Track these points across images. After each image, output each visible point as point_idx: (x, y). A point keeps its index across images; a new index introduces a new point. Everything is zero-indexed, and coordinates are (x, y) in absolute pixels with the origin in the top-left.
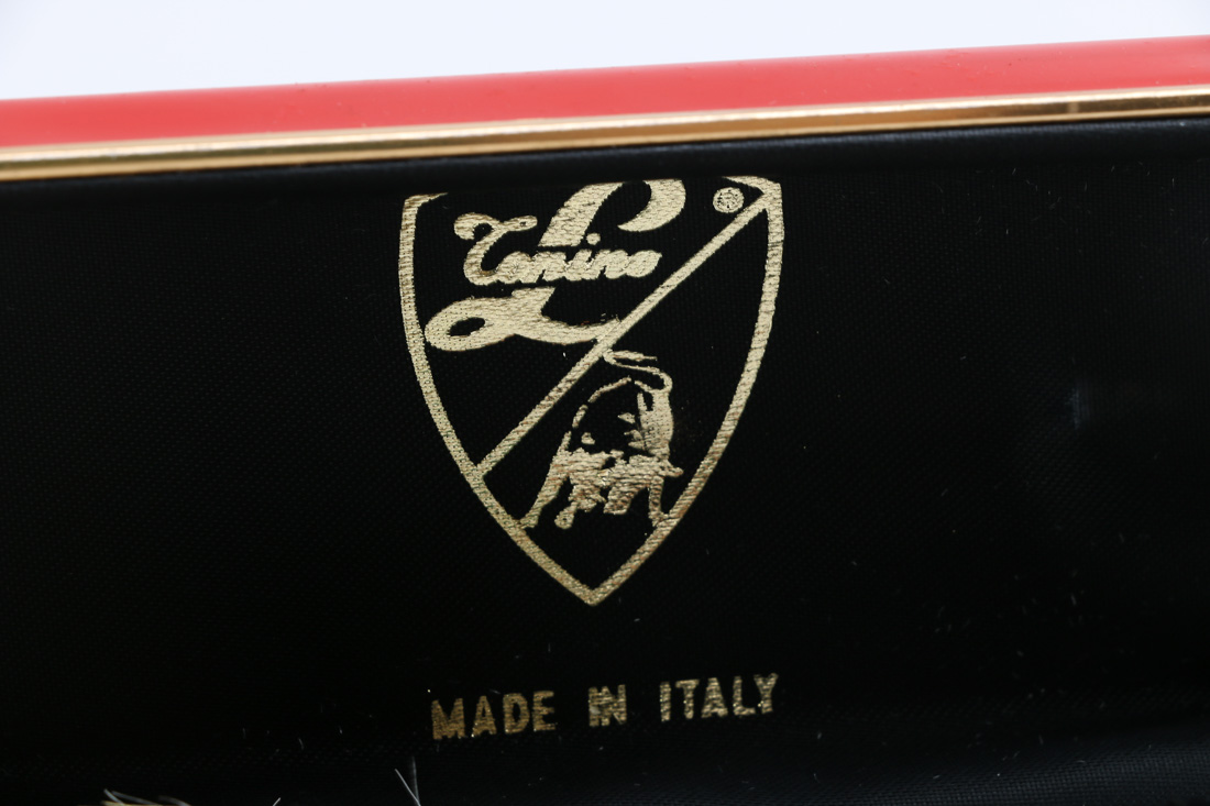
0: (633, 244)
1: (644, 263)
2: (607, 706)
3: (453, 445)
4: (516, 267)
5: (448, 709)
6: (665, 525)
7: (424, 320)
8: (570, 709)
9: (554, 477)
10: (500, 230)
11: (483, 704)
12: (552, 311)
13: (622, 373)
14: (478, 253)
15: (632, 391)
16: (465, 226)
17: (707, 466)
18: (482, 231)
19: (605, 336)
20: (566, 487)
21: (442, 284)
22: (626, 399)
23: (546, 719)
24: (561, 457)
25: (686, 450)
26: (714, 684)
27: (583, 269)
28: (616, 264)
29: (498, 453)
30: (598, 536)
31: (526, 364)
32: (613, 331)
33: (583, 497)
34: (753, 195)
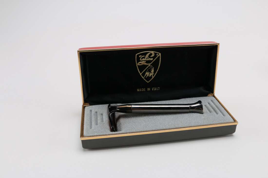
1: (152, 59)
2: (149, 89)
3: (139, 72)
5: (138, 89)
6: (153, 77)
7: (137, 64)
9: (146, 74)
10: (142, 56)
11: (141, 89)
12: (146, 63)
13: (150, 67)
14: (141, 58)
15: (151, 68)
16: (140, 56)
17: (156, 74)
18: (141, 57)
19: (149, 65)
20: (147, 75)
22: (151, 69)
23: (145, 90)
24: (146, 73)
25: (154, 72)
26: (156, 88)
27: (148, 59)
28: (150, 59)
29: (142, 72)
30: (149, 78)
31: (144, 66)
32: (150, 64)
33: (148, 76)
34: (159, 54)
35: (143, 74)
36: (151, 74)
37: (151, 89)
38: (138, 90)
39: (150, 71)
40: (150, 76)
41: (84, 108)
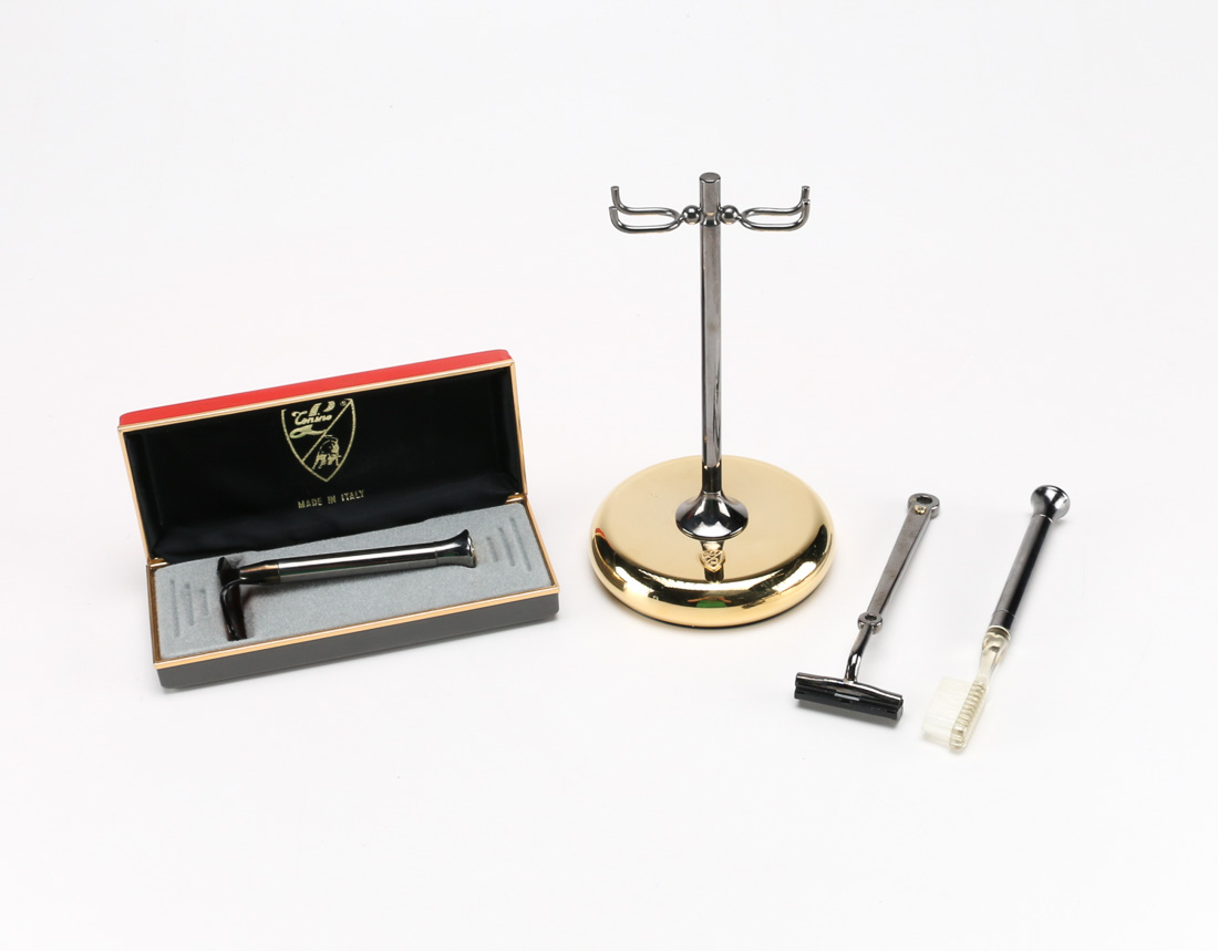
0: (327, 414)
1: (330, 417)
2: (332, 499)
3: (297, 456)
4: (305, 421)
5: (301, 503)
6: (339, 466)
7: (289, 433)
8: (325, 501)
9: (317, 460)
10: (301, 414)
11: (308, 502)
12: (313, 429)
13: (328, 440)
14: (297, 419)
15: (330, 442)
16: (294, 414)
17: (346, 455)
18: (297, 415)
19: (324, 433)
20: (320, 461)
21: (291, 426)
22: (330, 444)
23: (320, 503)
24: (318, 456)
25: (342, 452)
26: (352, 494)
27: (318, 420)
28: (324, 418)
29: (306, 457)
30: (327, 470)
31: (309, 440)
32: (325, 431)
33: (323, 463)
34: (347, 402)
35: (310, 461)
36: (334, 457)
37: (339, 499)
38: (301, 505)
39: (327, 450)
40: (330, 463)
41: (151, 572)
